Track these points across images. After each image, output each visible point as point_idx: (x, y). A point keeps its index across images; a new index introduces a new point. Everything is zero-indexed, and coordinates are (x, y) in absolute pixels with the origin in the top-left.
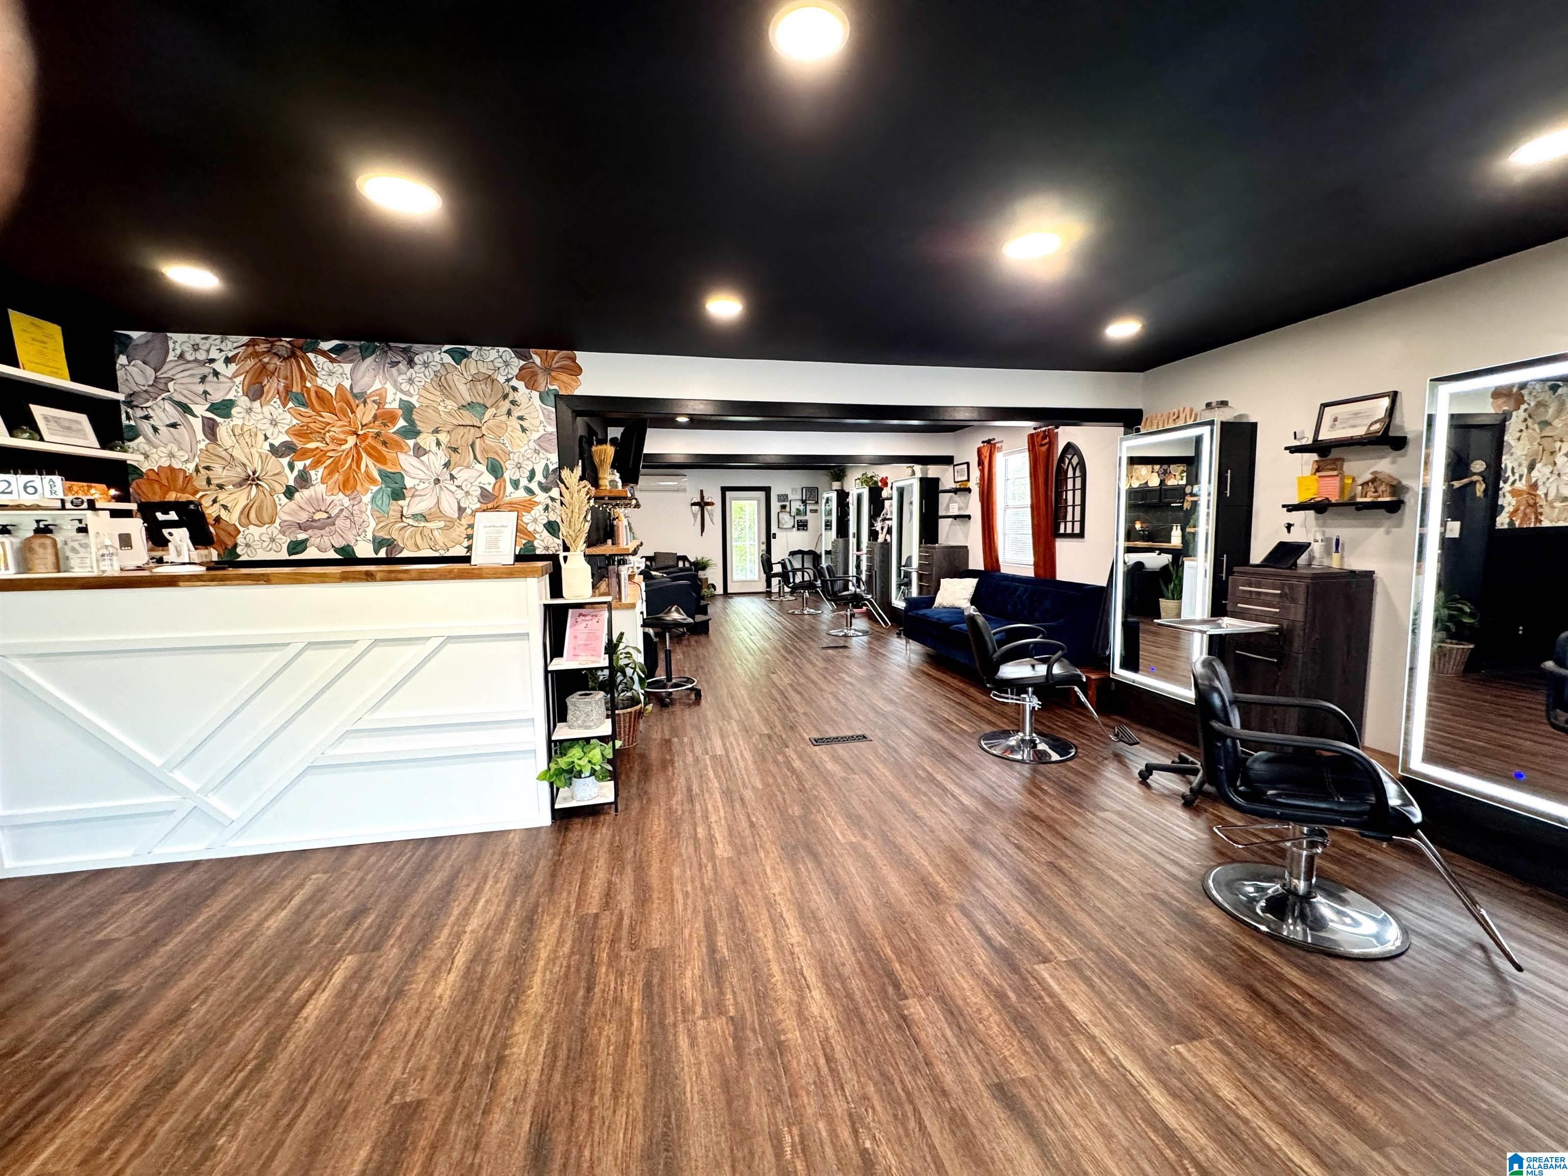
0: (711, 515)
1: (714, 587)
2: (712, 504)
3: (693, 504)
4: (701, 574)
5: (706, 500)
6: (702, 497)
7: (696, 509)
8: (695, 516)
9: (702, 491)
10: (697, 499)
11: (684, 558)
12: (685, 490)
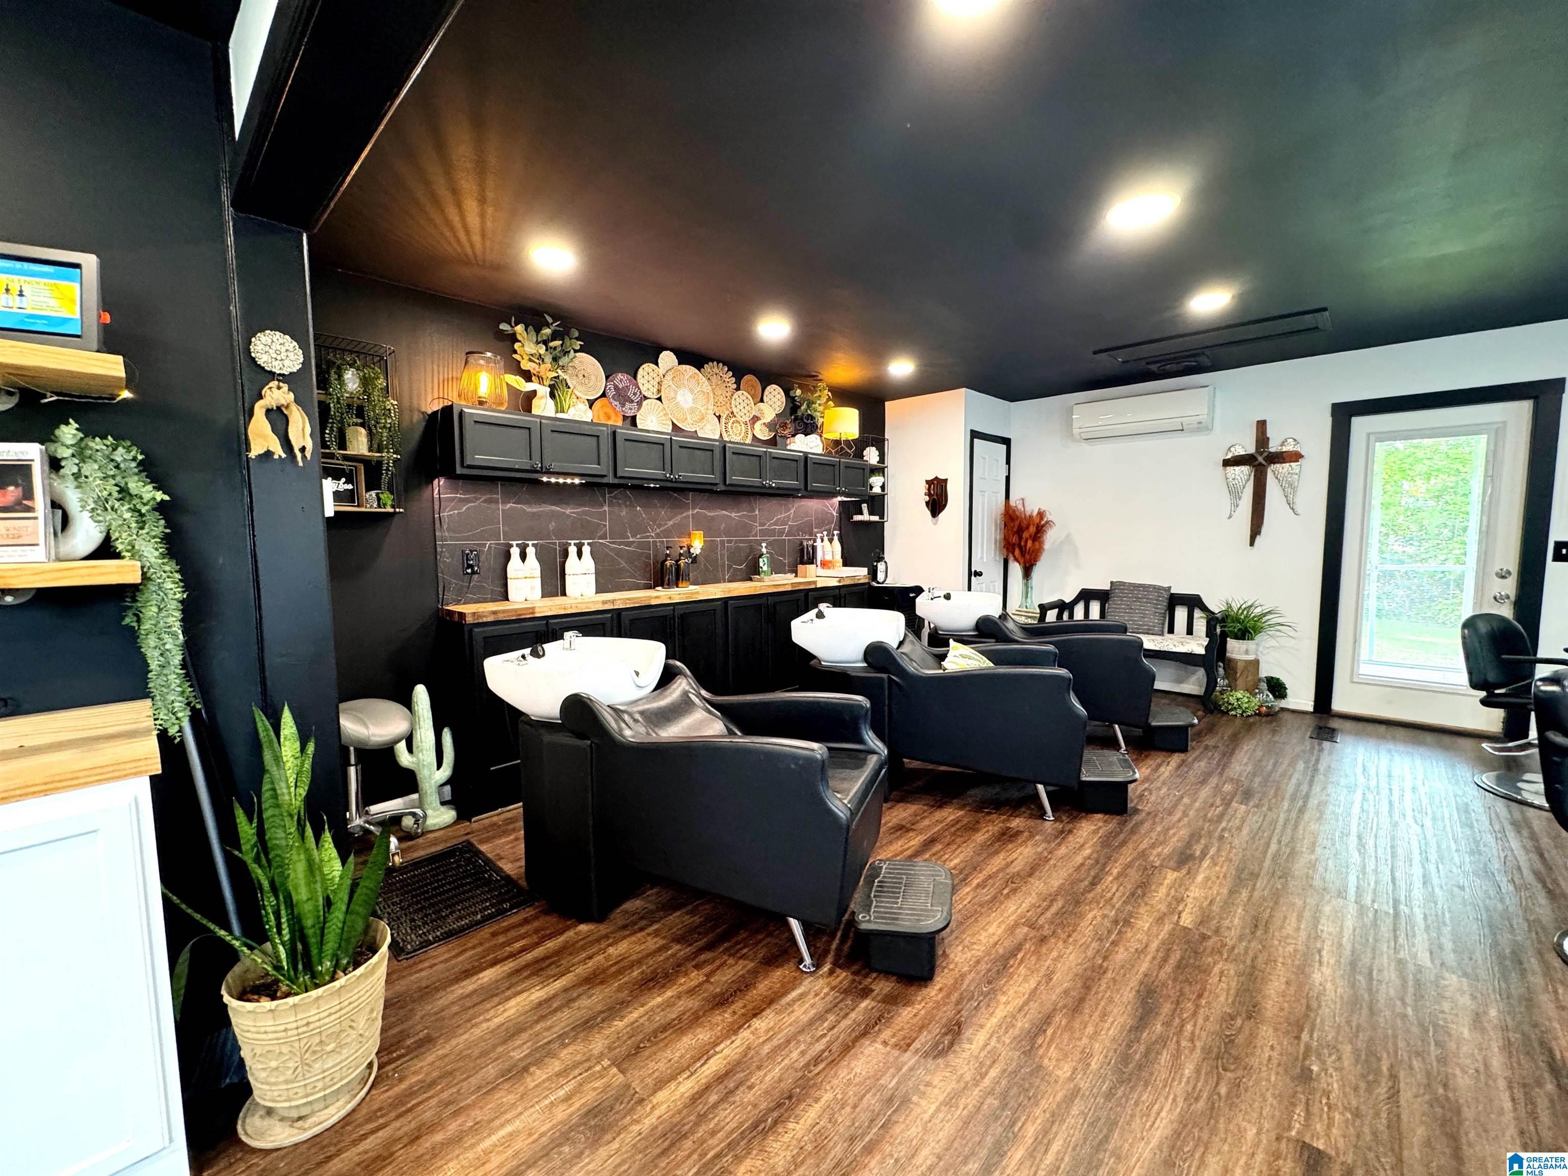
0: (1289, 490)
1: (1277, 688)
2: (1296, 457)
3: (1227, 463)
4: (1236, 649)
5: (1274, 447)
6: (1262, 440)
7: (1243, 472)
8: (1235, 493)
9: (1262, 425)
10: (1247, 446)
11: (1193, 602)
12: (1202, 428)
